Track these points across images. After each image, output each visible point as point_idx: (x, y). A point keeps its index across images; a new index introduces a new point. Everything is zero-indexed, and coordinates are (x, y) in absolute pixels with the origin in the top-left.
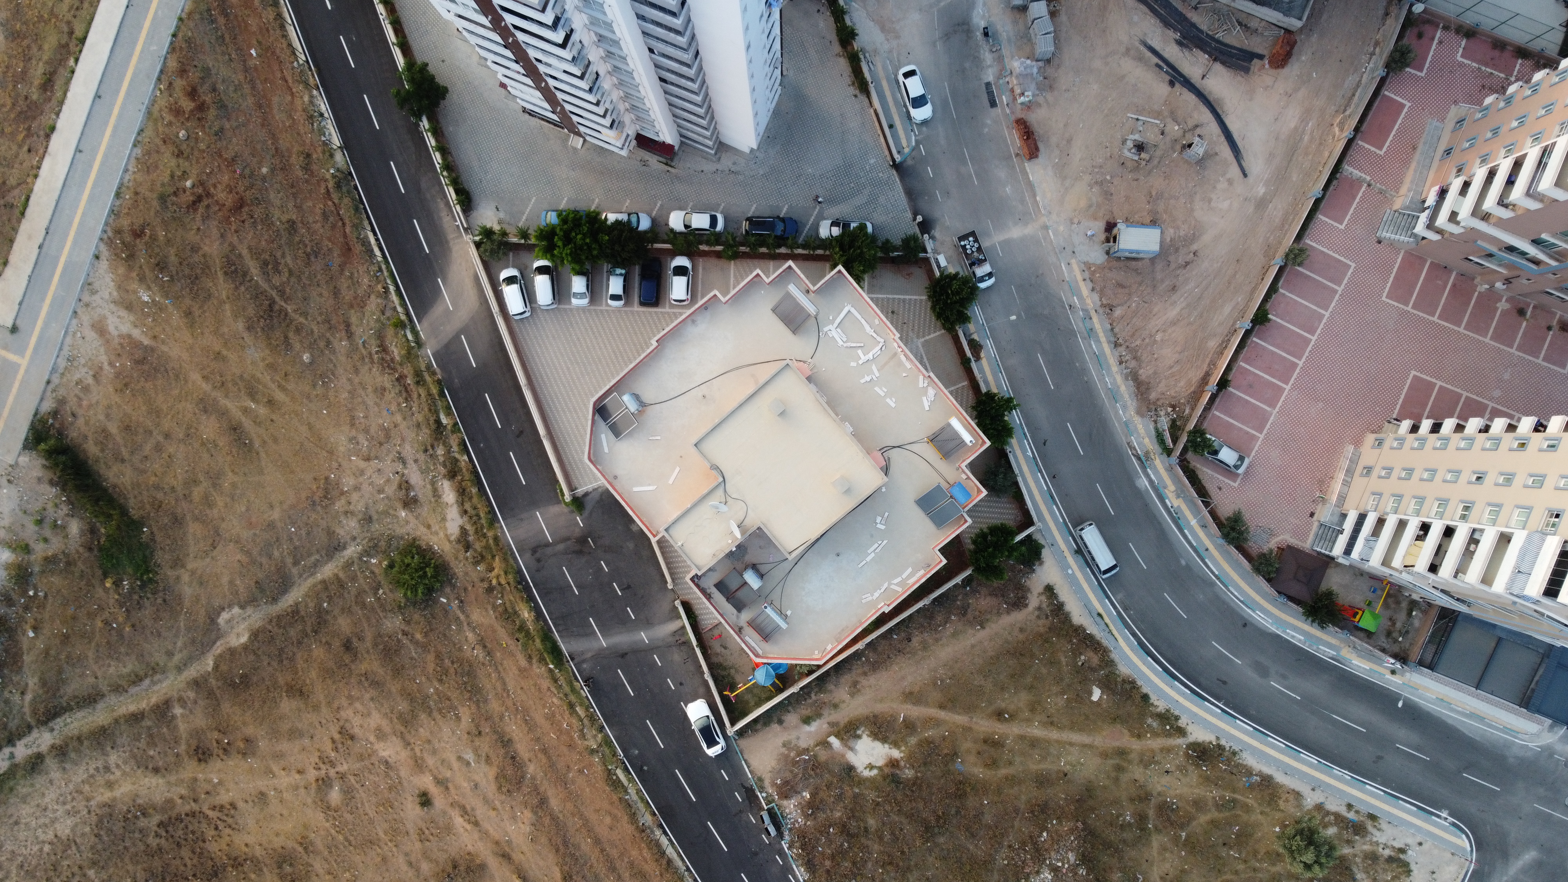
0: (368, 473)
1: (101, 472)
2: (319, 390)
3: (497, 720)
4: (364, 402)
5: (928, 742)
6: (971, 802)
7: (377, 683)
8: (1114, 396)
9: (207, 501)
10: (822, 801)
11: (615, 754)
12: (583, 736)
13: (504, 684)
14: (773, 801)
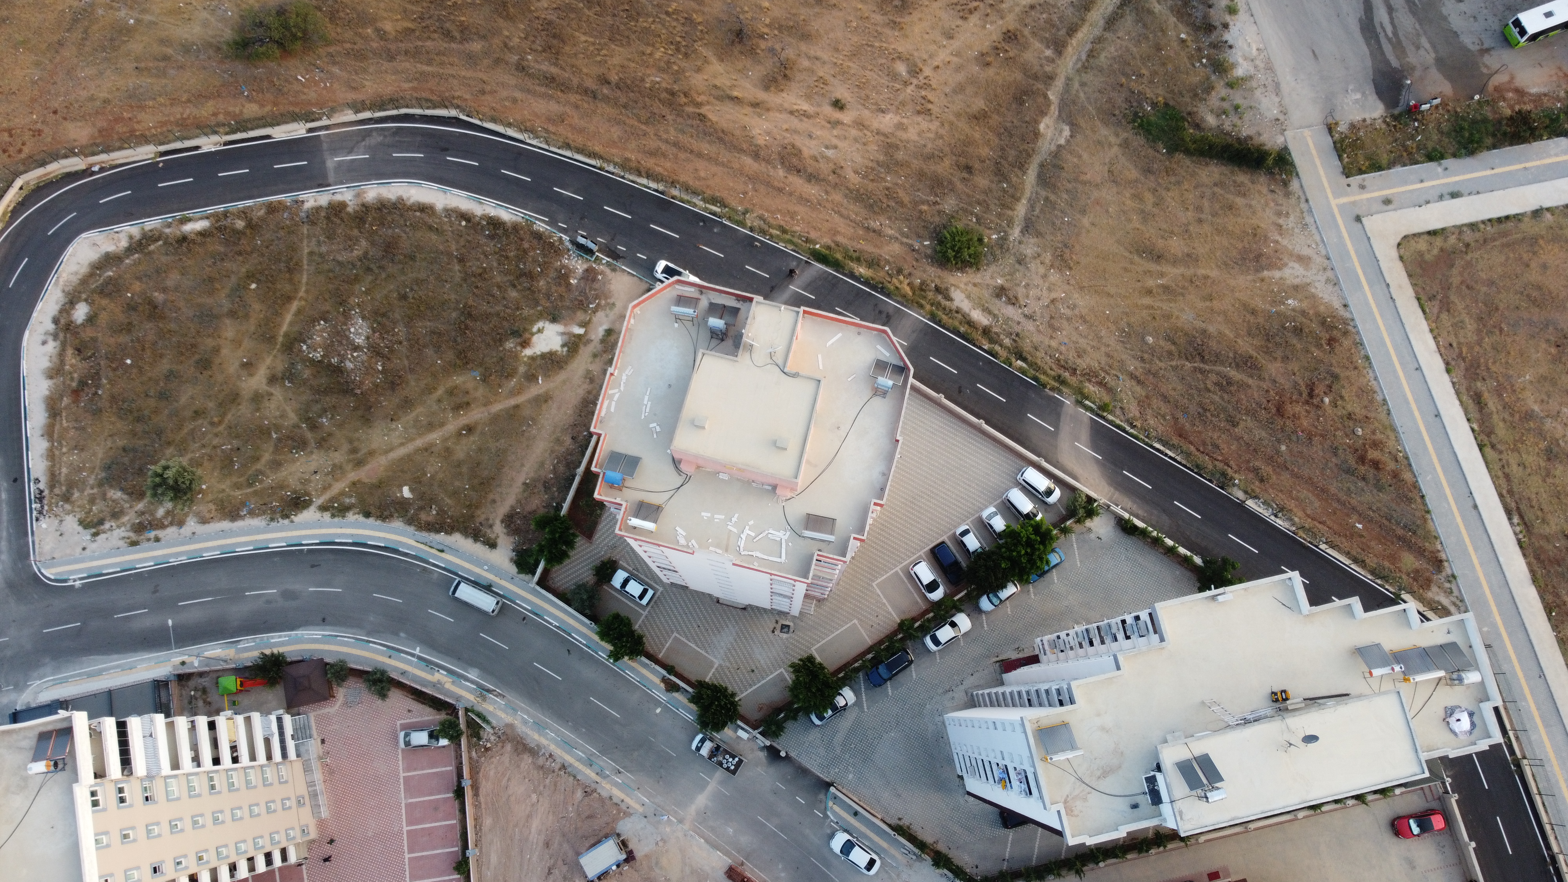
0: (1045, 293)
1: (1223, 168)
2: (1123, 324)
3: (829, 188)
4: (1086, 337)
5: (510, 376)
6: (450, 355)
7: (929, 158)
8: (539, 726)
9: (1137, 197)
10: (560, 284)
11: (729, 219)
12: (761, 218)
13: (842, 216)
14: (595, 262)
